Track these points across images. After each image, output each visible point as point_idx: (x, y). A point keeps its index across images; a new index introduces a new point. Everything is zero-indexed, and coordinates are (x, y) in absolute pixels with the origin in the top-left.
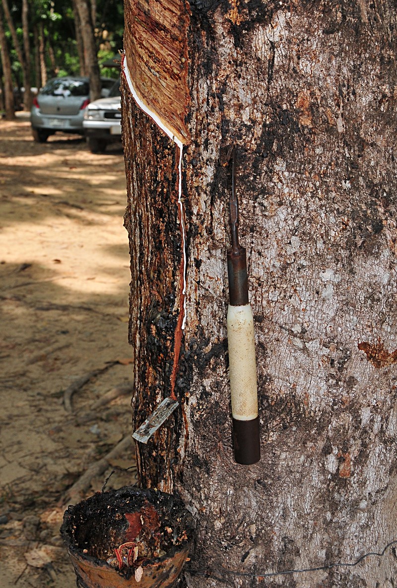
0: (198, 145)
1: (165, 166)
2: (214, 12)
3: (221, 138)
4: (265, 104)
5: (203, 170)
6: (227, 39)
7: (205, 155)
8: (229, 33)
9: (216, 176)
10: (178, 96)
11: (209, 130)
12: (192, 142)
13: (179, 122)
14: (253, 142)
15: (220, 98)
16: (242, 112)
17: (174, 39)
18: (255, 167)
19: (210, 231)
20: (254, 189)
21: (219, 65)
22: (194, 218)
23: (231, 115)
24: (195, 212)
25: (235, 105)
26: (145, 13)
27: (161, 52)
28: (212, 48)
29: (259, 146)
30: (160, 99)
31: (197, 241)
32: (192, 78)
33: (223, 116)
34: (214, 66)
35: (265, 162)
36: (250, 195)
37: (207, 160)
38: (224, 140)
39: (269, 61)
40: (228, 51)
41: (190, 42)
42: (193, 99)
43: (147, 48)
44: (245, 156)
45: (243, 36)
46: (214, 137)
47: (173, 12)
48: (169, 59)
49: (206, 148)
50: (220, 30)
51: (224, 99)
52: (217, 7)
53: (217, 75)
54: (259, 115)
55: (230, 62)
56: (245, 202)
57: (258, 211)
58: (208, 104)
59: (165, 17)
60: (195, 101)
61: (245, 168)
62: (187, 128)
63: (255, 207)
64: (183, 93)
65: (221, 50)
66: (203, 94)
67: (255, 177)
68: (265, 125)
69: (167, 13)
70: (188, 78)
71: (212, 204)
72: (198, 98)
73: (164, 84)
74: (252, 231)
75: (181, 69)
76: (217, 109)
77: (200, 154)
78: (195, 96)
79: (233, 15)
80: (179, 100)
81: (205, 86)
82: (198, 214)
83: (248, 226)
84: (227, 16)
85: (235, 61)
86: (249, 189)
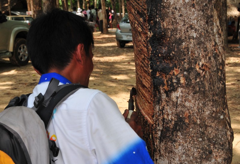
0: (156, 125)
1: (147, 129)
2: (160, 86)
3: (162, 123)
4: (175, 115)
5: (158, 132)
6: (164, 94)
7: (158, 128)
8: (165, 92)
9: (161, 135)
10: (150, 108)
11: (159, 121)
12: (154, 124)
13: (151, 117)
14: (172, 126)
15: (162, 111)
16: (169, 116)
17: (149, 91)
18: (172, 133)
19: (160, 151)
20: (172, 140)
21: (162, 101)
22: (155, 146)
23: (166, 117)
24: (156, 144)
25: (167, 114)
26: (141, 81)
27: (145, 94)
28: (160, 96)
29: (173, 127)
30: (145, 109)
31: (156, 153)
32: (154, 104)
33: (163, 117)
34: (160, 102)
35: (175, 132)
36: (170, 142)
37: (159, 130)
38: (163, 124)
39: (176, 102)
40: (165, 98)
41: (153, 94)
42: (154, 111)
43: (141, 92)
44: (169, 130)
45: (169, 94)
46: (161, 123)
47: (149, 83)
48: (148, 97)
49: (158, 126)
50: (162, 91)
51: (164, 112)
52: (161, 85)
53: (161, 104)
54: (173, 118)
55: (165, 101)
56: (169, 144)
57: (173, 147)
58: (159, 113)
59: (146, 84)
60: (155, 111)
61: (169, 134)
62: (153, 119)
63: (172, 145)
64: (152, 108)
65: (162, 97)
66: (157, 110)
67: (172, 137)
68: (175, 121)
69: (147, 83)
70: (153, 104)
71: (160, 143)
72: (156, 111)
73: (146, 104)
74: (171, 152)
75: (151, 101)
76: (161, 115)
77: (157, 127)
78: (155, 110)
79: (166, 87)
80: (151, 110)
81: (158, 107)
82: (156, 145)
83: (170, 151)
84: (164, 88)
85: (167, 101)
86: (170, 140)
